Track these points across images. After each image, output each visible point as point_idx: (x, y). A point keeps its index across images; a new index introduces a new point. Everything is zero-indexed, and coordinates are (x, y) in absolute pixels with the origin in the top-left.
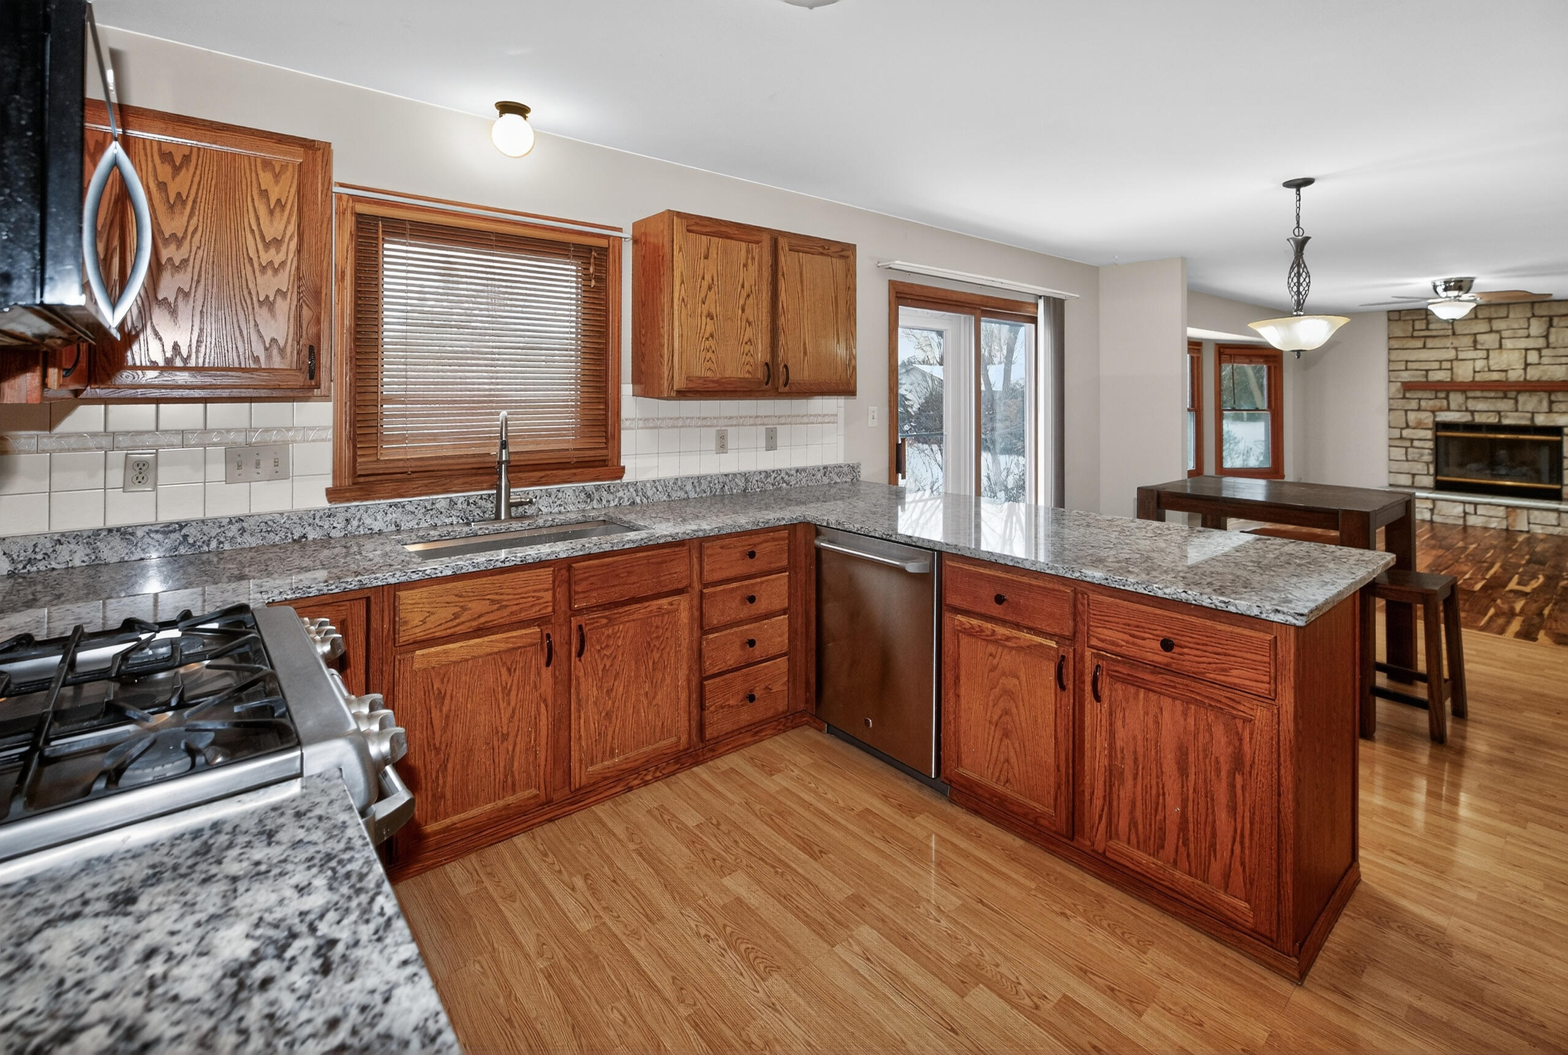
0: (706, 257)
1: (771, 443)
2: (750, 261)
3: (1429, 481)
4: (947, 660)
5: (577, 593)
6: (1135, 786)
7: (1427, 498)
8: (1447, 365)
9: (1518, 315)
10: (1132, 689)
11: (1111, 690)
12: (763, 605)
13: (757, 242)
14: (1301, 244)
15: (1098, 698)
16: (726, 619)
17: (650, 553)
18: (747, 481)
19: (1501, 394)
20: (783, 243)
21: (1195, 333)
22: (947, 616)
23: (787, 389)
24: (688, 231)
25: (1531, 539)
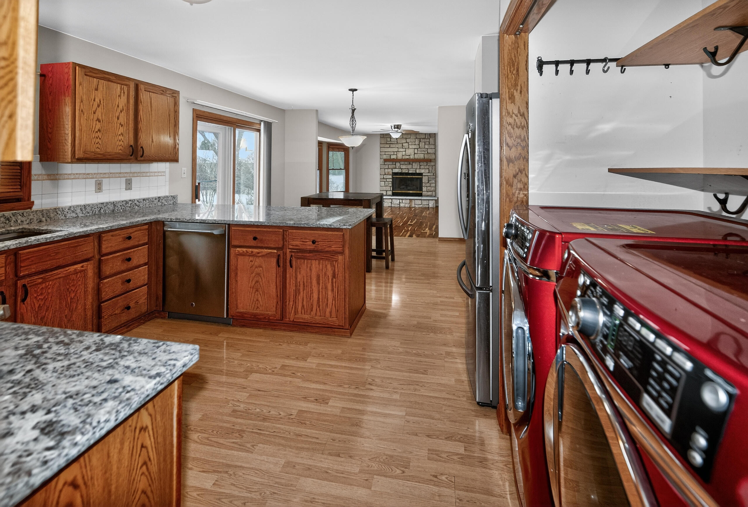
0: (97, 89)
1: (129, 186)
2: (122, 94)
3: (390, 193)
4: (232, 267)
5: (21, 267)
6: (303, 293)
7: (390, 199)
8: (395, 153)
9: (413, 137)
10: (303, 261)
11: (296, 263)
12: (135, 262)
13: (126, 85)
14: (353, 111)
15: (291, 266)
16: (113, 271)
17: (70, 242)
18: (115, 205)
19: (409, 163)
20: (142, 87)
21: (321, 139)
22: (232, 250)
23: (142, 158)
24: (86, 75)
25: (415, 210)
